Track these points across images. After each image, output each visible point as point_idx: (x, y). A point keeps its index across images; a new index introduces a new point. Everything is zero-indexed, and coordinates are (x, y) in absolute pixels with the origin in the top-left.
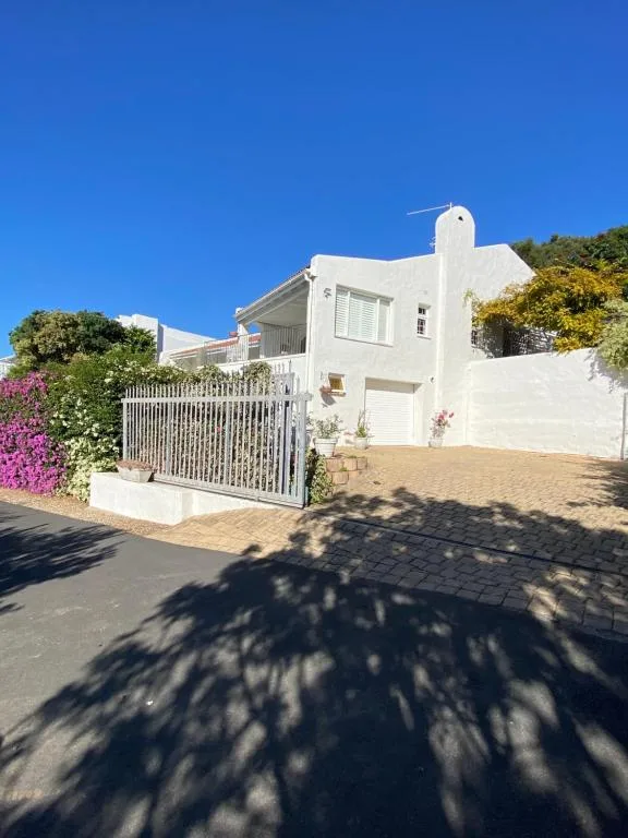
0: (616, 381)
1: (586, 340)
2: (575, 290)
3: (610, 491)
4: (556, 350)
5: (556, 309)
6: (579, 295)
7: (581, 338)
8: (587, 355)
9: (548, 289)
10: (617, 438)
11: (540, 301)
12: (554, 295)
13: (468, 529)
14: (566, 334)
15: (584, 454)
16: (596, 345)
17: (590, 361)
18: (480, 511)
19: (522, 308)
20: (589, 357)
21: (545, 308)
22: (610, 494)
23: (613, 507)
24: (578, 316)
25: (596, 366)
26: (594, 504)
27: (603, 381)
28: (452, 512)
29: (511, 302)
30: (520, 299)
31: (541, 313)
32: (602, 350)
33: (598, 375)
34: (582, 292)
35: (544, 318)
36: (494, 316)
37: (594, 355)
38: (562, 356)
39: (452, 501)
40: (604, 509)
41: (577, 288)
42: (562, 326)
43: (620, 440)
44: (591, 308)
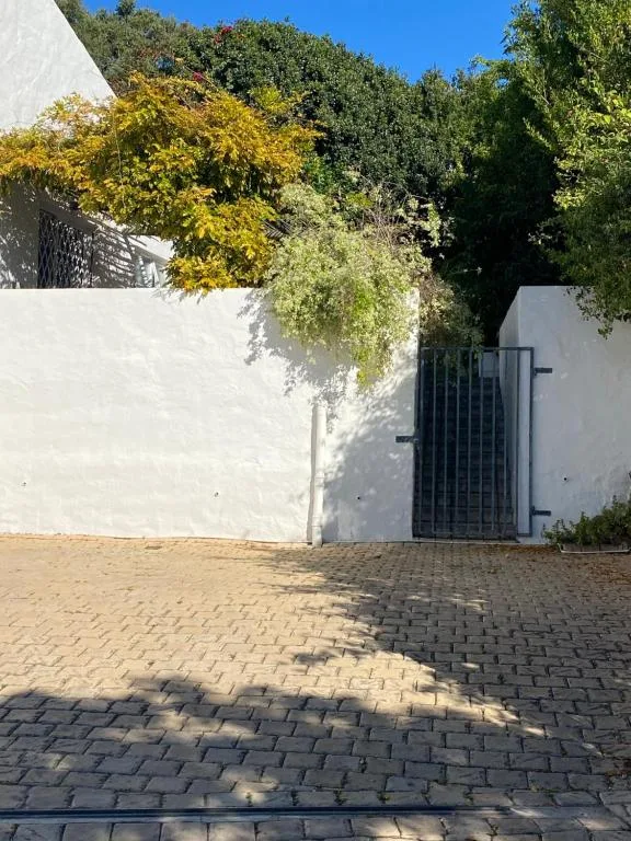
0: (298, 369)
1: (243, 269)
2: (222, 146)
3: (355, 618)
4: (179, 285)
5: (178, 184)
6: (227, 160)
7: (230, 262)
8: (245, 304)
9: (161, 131)
10: (300, 497)
11: (143, 157)
12: (173, 149)
13: (106, 766)
14: (199, 248)
15: (236, 536)
16: (261, 284)
17: (250, 319)
18: (111, 712)
19: (100, 166)
20: (247, 309)
21: (155, 177)
22: (359, 625)
23: (380, 654)
24: (224, 208)
25: (261, 332)
26: (344, 652)
27: (273, 367)
28: (40, 729)
29: (68, 145)
30: (95, 143)
31: (144, 186)
32: (275, 295)
33: (266, 353)
34: (234, 155)
35: (153, 202)
36: (28, 173)
37: (257, 306)
38: (191, 299)
39: (29, 695)
40: (368, 662)
41: (225, 142)
42: (192, 227)
43: (306, 501)
44: (247, 194)
